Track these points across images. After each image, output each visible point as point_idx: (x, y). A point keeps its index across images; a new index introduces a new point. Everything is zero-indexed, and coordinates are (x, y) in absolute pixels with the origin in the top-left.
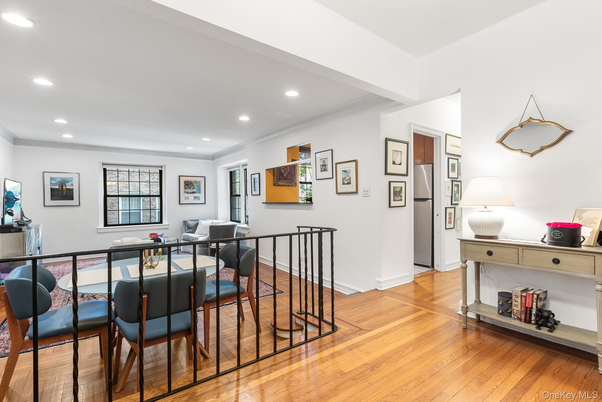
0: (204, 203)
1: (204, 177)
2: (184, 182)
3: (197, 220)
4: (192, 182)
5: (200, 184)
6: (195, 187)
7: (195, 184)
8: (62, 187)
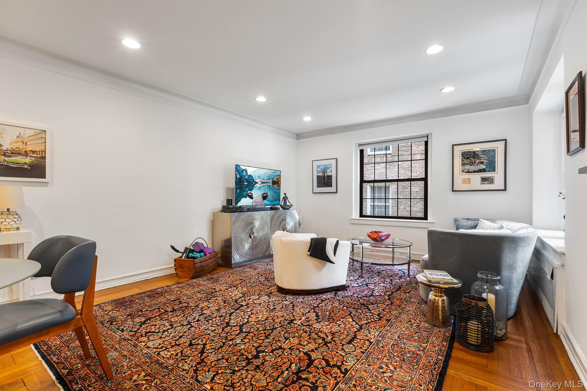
0: (503, 188)
1: (506, 140)
2: (462, 155)
3: (478, 220)
4: (477, 152)
5: (495, 154)
6: (483, 161)
7: (484, 156)
8: (324, 174)
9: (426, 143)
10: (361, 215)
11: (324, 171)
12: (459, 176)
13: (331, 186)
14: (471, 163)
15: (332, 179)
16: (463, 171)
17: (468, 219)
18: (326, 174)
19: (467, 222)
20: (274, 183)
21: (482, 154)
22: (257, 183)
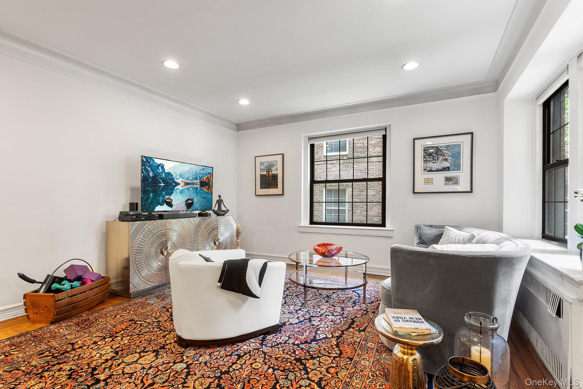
0: (469, 190)
1: (472, 134)
2: (424, 150)
3: (443, 227)
4: (441, 147)
5: (460, 150)
6: (446, 158)
7: (448, 152)
8: (269, 173)
9: (384, 137)
10: (312, 222)
11: (269, 169)
12: (421, 176)
13: (276, 186)
14: (433, 159)
15: (277, 179)
16: (425, 170)
17: (431, 226)
18: (270, 172)
19: (430, 229)
20: (203, 184)
21: (446, 150)
22: (179, 184)
